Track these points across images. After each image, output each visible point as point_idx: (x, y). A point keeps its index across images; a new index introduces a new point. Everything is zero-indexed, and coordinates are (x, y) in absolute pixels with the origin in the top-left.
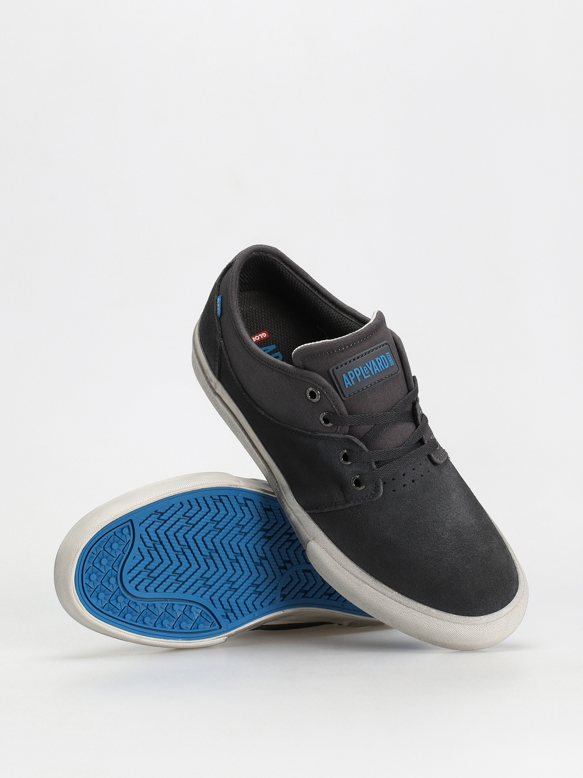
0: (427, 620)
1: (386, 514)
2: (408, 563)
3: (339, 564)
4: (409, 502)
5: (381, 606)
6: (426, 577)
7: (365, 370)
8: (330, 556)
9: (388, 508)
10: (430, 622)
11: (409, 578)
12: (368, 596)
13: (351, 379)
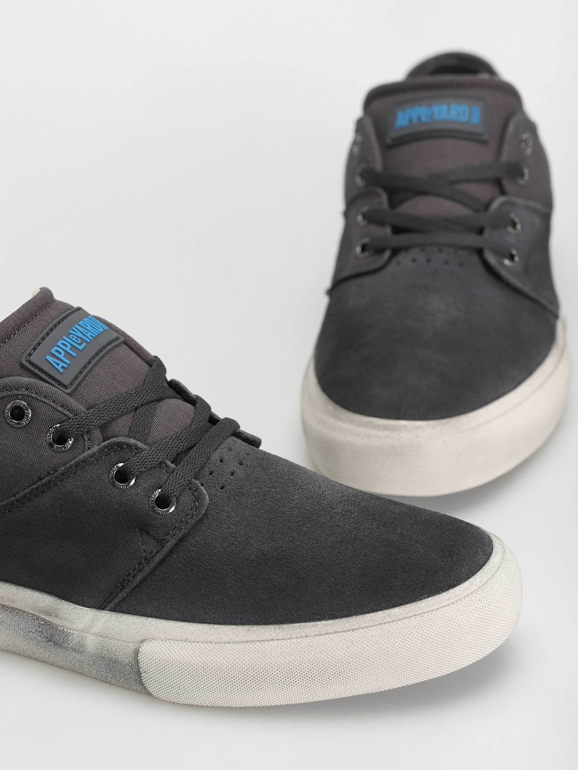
0: (395, 631)
1: (232, 524)
2: (311, 569)
3: (207, 643)
4: (254, 491)
5: (311, 660)
6: (352, 570)
7: (74, 339)
8: (185, 644)
9: (229, 514)
10: (401, 631)
11: (327, 589)
12: (283, 658)
13: (61, 357)
